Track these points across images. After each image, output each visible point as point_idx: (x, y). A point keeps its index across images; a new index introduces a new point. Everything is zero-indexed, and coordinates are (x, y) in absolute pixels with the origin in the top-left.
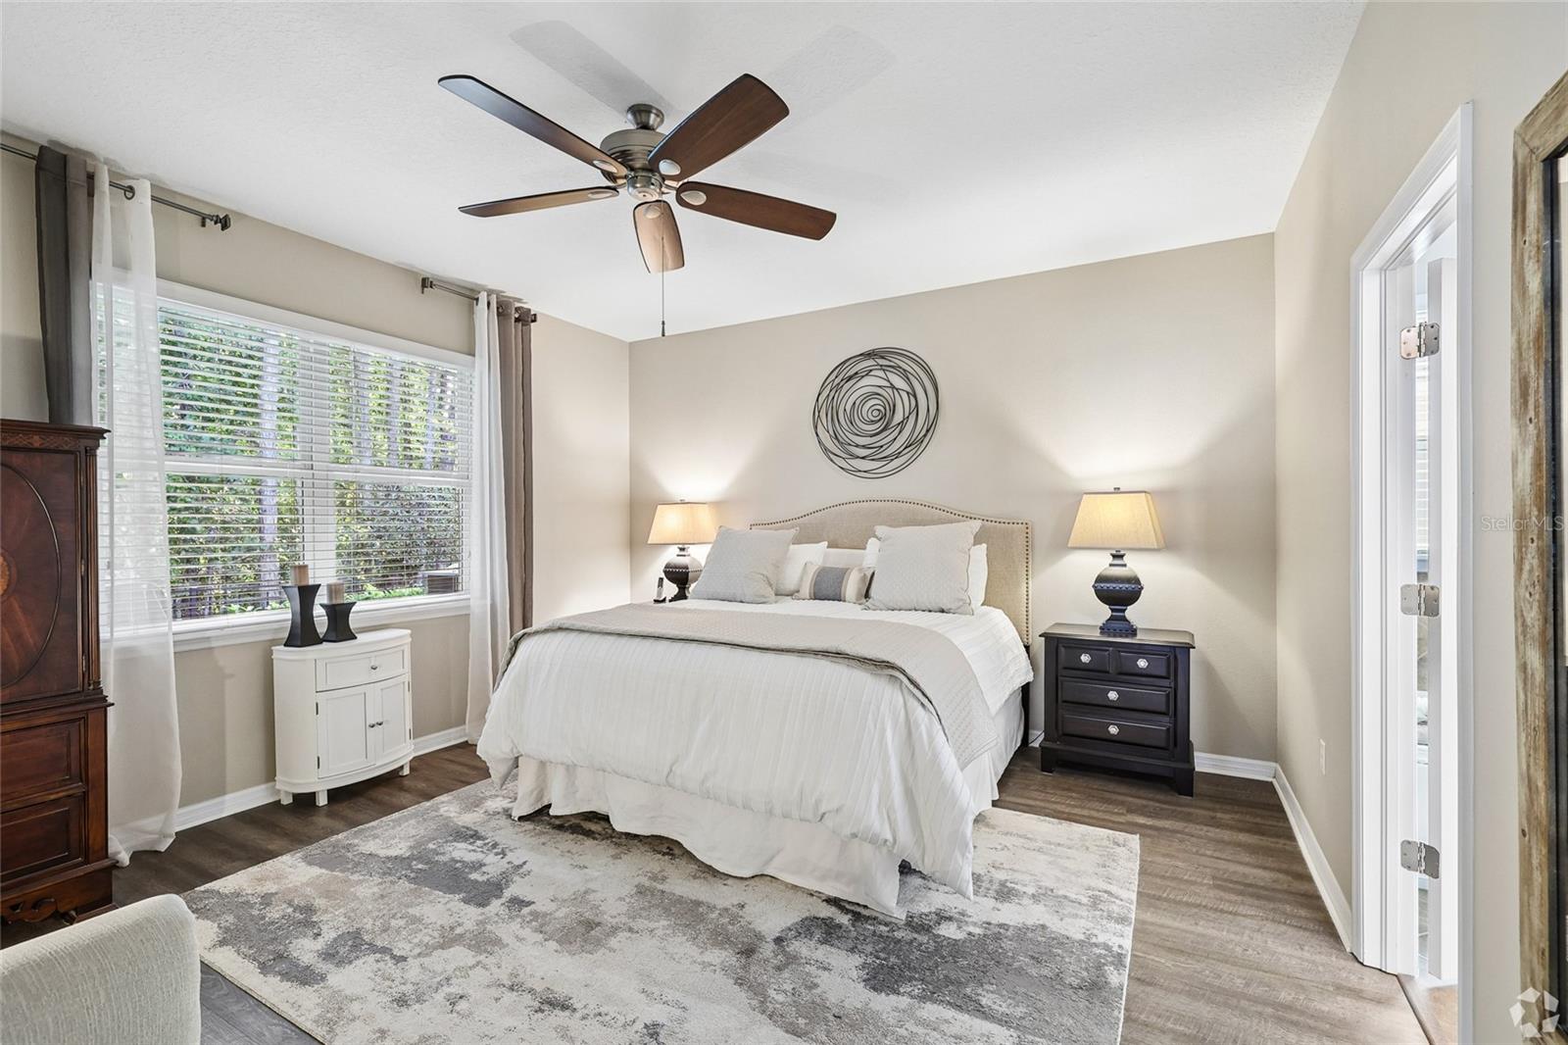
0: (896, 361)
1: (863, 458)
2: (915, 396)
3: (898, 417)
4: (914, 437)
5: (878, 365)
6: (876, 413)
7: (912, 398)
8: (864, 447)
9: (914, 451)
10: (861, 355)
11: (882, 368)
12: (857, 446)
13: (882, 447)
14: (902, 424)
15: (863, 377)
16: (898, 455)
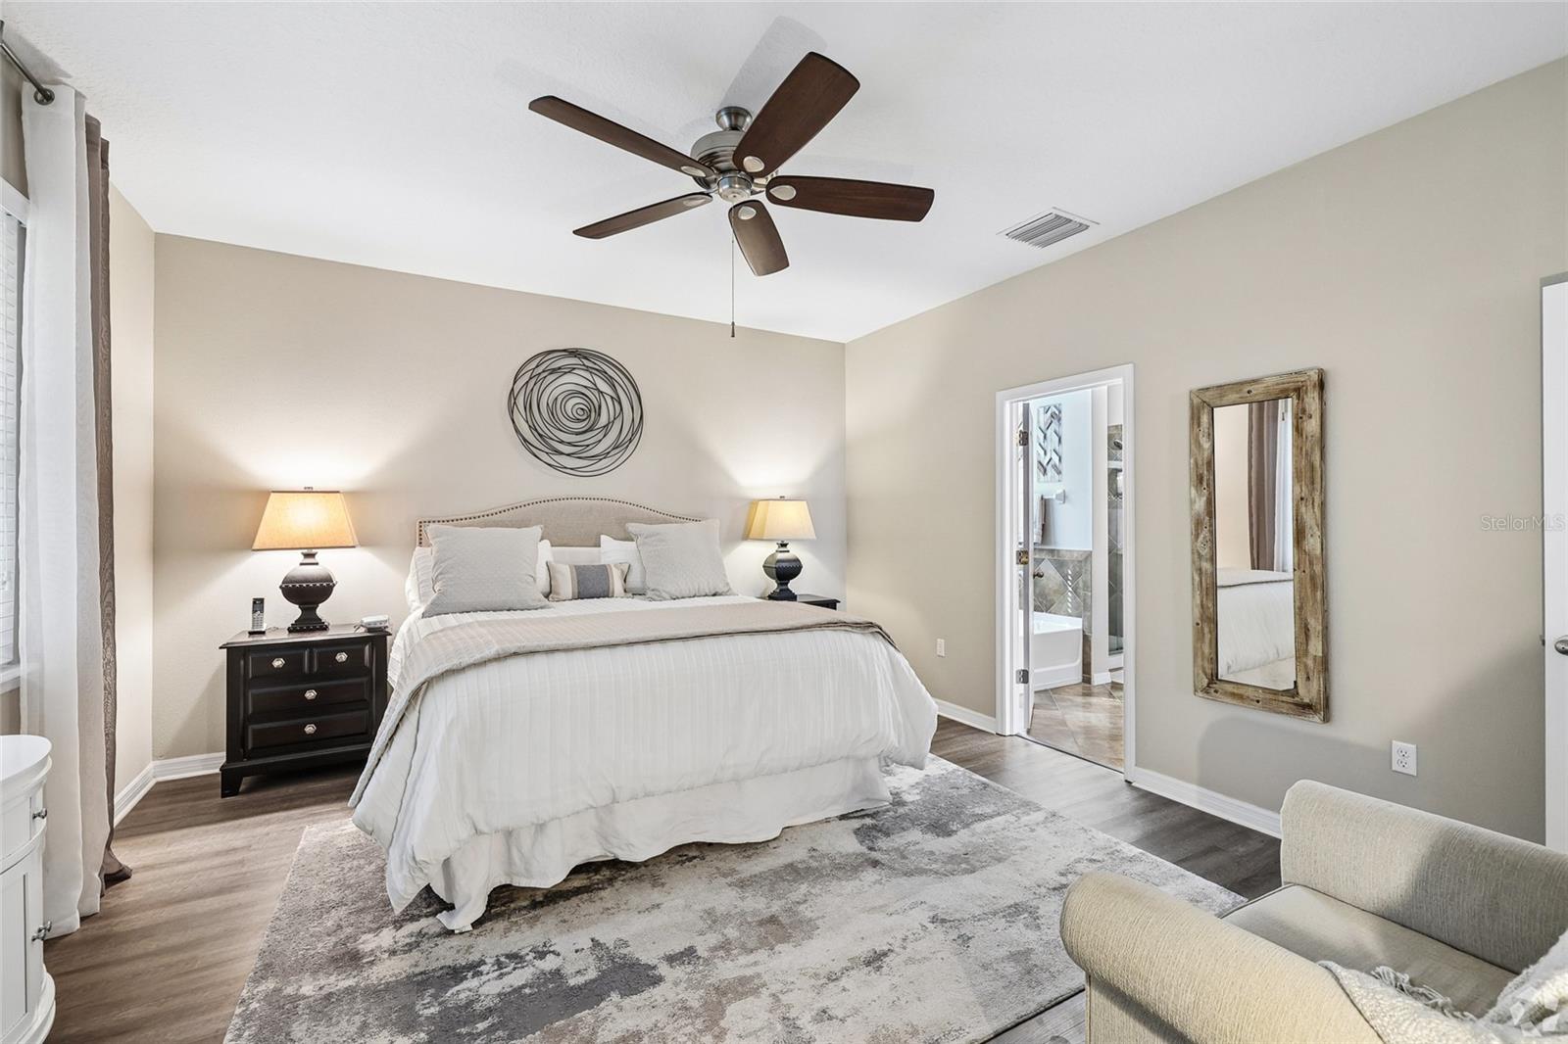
0: (600, 364)
1: (568, 455)
2: (620, 403)
3: (603, 420)
4: (620, 441)
5: (584, 365)
6: (581, 412)
7: (616, 404)
8: (570, 444)
9: (619, 455)
10: (564, 351)
11: (587, 369)
12: (562, 442)
13: (588, 446)
14: (607, 427)
15: (566, 373)
16: (606, 455)
